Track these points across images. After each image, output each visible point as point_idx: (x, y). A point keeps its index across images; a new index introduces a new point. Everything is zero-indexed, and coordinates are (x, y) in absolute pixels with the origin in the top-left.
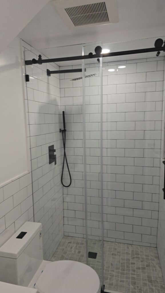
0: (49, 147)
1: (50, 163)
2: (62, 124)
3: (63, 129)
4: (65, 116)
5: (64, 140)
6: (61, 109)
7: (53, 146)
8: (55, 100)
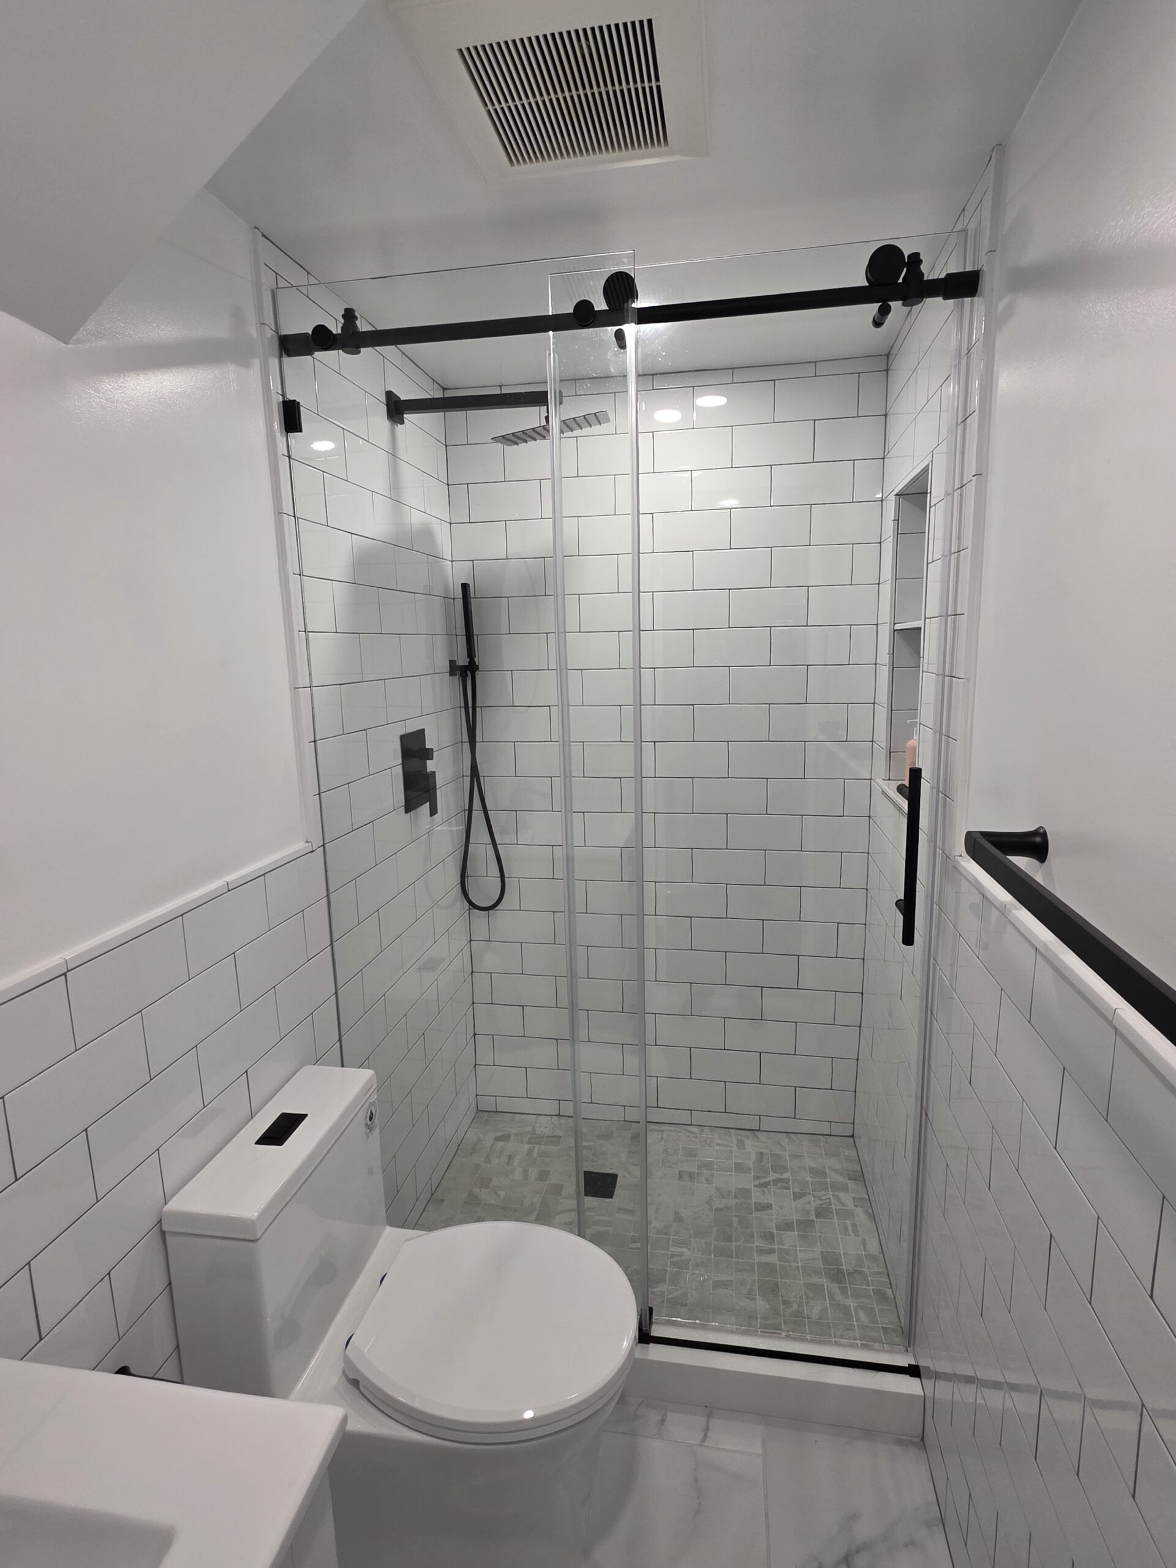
0: (404, 739)
1: (410, 806)
4: (474, 603)
5: (470, 710)
6: (455, 574)
7: (420, 734)
8: (427, 534)
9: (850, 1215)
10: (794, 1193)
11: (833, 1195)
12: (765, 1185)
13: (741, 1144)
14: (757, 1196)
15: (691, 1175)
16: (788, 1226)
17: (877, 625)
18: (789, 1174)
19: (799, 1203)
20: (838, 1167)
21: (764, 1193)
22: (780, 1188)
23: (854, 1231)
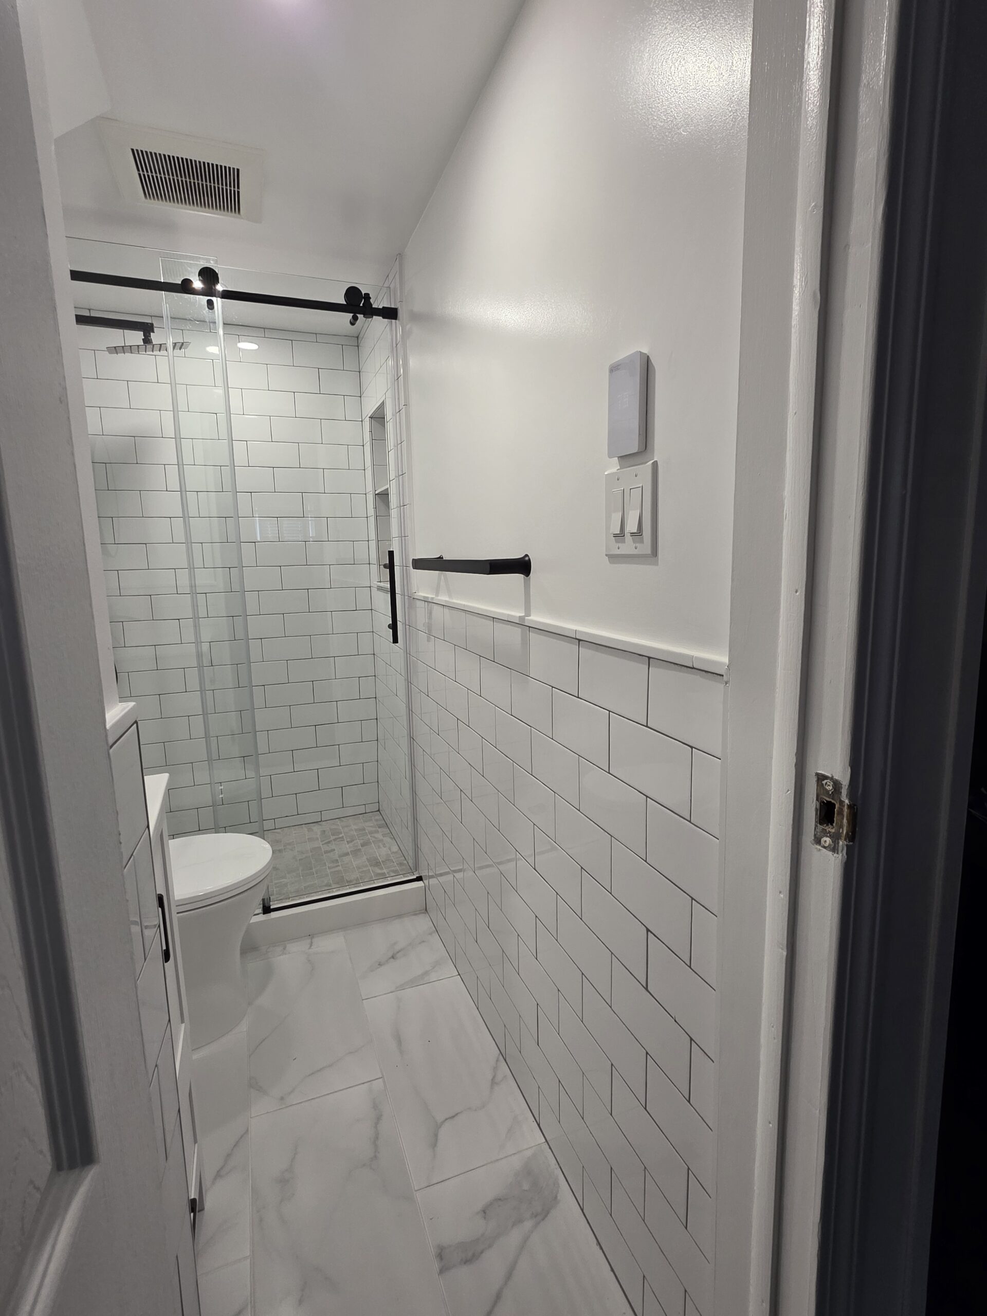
9: (381, 841)
10: (347, 842)
11: (371, 836)
12: (329, 842)
13: (310, 830)
14: (325, 848)
15: (280, 851)
16: (347, 854)
17: (366, 494)
18: (343, 835)
19: (351, 845)
20: (372, 825)
21: (328, 846)
22: (338, 841)
23: (384, 846)
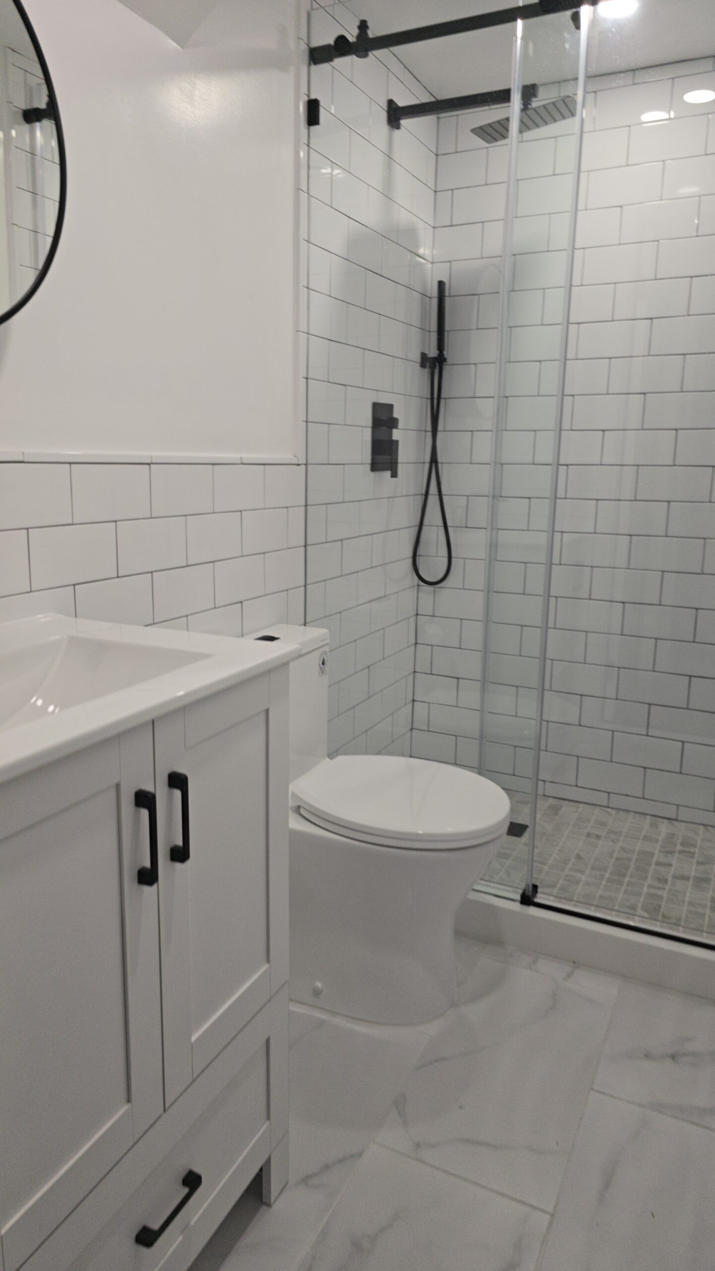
0: (376, 406)
1: (375, 467)
2: (434, 337)
3: (433, 353)
4: (448, 301)
5: (435, 401)
6: (433, 275)
7: (390, 407)
8: (411, 232)
10: (697, 861)
12: (670, 852)
14: (659, 857)
15: (598, 837)
18: (697, 849)
19: (700, 867)
21: (666, 856)
22: (684, 856)
